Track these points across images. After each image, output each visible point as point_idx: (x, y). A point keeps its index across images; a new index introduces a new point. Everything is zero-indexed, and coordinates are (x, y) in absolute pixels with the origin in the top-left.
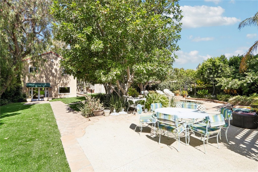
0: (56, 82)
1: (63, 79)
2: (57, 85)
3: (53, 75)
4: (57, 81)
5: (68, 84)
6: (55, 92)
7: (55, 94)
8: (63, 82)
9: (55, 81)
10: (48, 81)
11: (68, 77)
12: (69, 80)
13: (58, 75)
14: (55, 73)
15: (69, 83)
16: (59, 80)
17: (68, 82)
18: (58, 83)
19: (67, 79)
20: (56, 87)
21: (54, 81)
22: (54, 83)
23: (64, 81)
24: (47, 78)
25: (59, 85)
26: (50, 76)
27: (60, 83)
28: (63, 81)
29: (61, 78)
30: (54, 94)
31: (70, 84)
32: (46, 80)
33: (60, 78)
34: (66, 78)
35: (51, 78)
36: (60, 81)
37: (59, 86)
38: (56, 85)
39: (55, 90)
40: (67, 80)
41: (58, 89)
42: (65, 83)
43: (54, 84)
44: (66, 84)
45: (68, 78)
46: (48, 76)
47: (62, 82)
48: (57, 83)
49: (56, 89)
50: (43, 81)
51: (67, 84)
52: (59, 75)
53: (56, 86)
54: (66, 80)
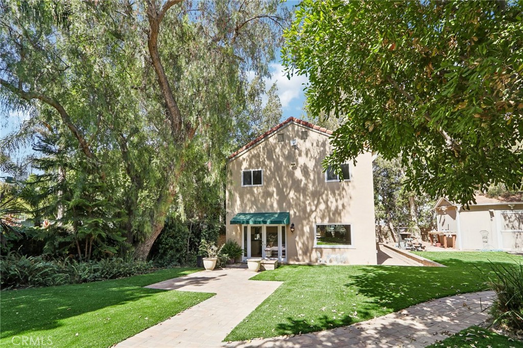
0: (306, 207)
1: (327, 195)
2: (310, 215)
3: (296, 185)
4: (307, 202)
5: (342, 214)
6: (305, 238)
7: (303, 244)
8: (327, 207)
9: (304, 203)
10: (284, 204)
11: (343, 189)
12: (345, 200)
13: (310, 186)
14: (303, 179)
15: (347, 208)
16: (313, 201)
17: (343, 206)
18: (312, 211)
19: (339, 195)
20: (307, 224)
21: (301, 204)
22: (299, 212)
23: (329, 203)
24: (283, 197)
25: (315, 218)
26: (290, 191)
27: (318, 210)
28: (326, 202)
29: (321, 195)
30: (300, 245)
31: (348, 212)
32: (280, 203)
33: (316, 195)
34: (337, 192)
35: (292, 194)
36: (319, 203)
37: (317, 219)
38: (307, 215)
39: (303, 234)
40: (339, 200)
41: (311, 228)
42: (333, 208)
43: (301, 213)
44: (337, 212)
45: (344, 193)
46: (285, 190)
47: (322, 206)
48: (308, 209)
49: (307, 229)
50: (272, 206)
51: (339, 214)
52: (313, 186)
53: (305, 219)
54: (337, 201)
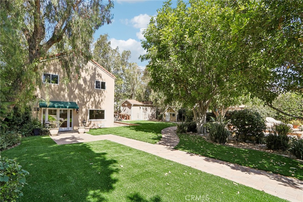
0: (84, 99)
1: (95, 94)
2: (86, 103)
3: (79, 87)
4: (85, 97)
5: (101, 104)
6: (83, 115)
7: (82, 117)
8: (95, 99)
9: (83, 97)
10: (72, 96)
11: (102, 92)
12: (103, 97)
13: (87, 88)
14: (84, 85)
15: (103, 101)
16: (88, 96)
17: (102, 100)
18: (87, 102)
19: (101, 95)
20: (85, 108)
21: (82, 97)
22: (81, 101)
23: (96, 98)
24: (71, 92)
25: (89, 105)
26: (76, 89)
27: (90, 101)
28: (94, 97)
29: (92, 94)
30: (80, 118)
31: (104, 103)
32: (69, 95)
33: (90, 93)
34: (100, 94)
35: (77, 91)
36: (91, 98)
38: (84, 103)
39: (82, 113)
40: (100, 97)
41: (86, 110)
42: (97, 101)
43: (82, 102)
44: (99, 103)
45: (102, 94)
46: (72, 88)
47: (92, 99)
48: (85, 100)
49: (84, 110)
50: (64, 96)
51: (100, 104)
52: (88, 88)
53: (83, 105)
54: (99, 97)
